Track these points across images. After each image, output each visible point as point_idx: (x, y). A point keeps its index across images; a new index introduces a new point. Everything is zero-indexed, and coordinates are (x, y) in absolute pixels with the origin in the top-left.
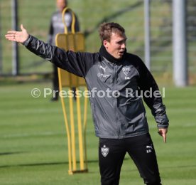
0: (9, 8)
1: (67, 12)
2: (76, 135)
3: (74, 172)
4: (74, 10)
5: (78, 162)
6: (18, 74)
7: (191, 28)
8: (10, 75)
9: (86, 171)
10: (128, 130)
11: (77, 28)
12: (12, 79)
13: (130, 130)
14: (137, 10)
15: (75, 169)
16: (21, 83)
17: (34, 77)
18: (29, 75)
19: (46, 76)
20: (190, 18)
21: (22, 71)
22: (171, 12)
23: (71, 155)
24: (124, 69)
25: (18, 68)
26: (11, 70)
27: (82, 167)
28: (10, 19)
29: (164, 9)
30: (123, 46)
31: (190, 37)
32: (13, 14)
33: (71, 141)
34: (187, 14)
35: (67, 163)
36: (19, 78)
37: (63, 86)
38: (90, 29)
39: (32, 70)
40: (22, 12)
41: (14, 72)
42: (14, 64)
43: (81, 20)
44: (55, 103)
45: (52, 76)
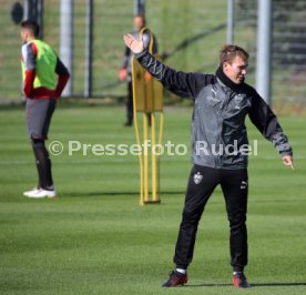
0: (84, 26)
1: (145, 32)
2: (150, 163)
3: (146, 203)
4: (152, 30)
5: (150, 193)
6: (90, 96)
7: (275, 55)
8: (82, 97)
9: (158, 202)
10: (226, 162)
11: (155, 50)
12: (84, 101)
13: (229, 161)
14: (220, 33)
15: (146, 199)
16: (92, 105)
17: (108, 100)
18: (102, 97)
19: (120, 100)
20: (276, 45)
21: (95, 93)
22: (255, 37)
23: (143, 185)
24: (236, 97)
25: (90, 89)
26: (83, 91)
27: (154, 198)
28: (84, 37)
29: (248, 33)
30: (244, 72)
31: (275, 64)
32: (87, 32)
33: (143, 170)
34: (272, 41)
35: (138, 194)
36: (91, 101)
37: (137, 111)
38: (169, 51)
39: (105, 93)
40: (97, 30)
41: (86, 93)
42: (86, 85)
43: (159, 41)
44: (128, 128)
45: (126, 100)
